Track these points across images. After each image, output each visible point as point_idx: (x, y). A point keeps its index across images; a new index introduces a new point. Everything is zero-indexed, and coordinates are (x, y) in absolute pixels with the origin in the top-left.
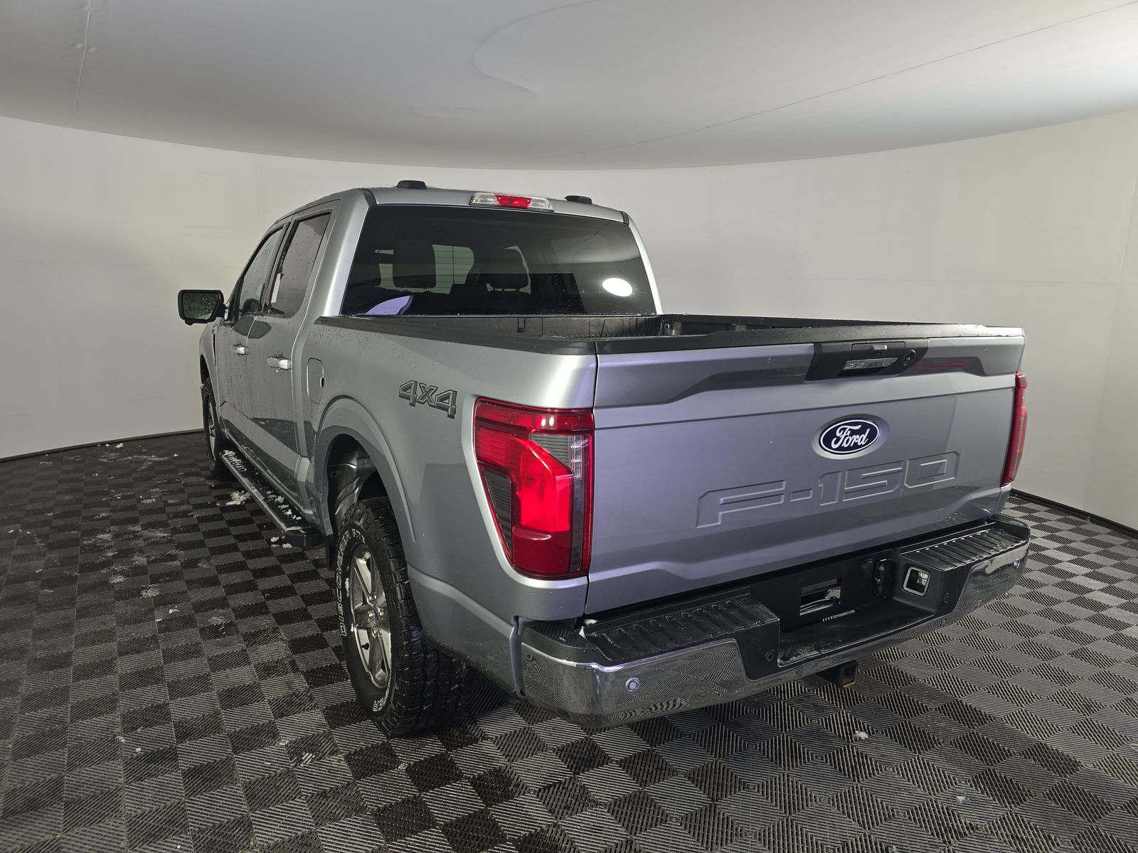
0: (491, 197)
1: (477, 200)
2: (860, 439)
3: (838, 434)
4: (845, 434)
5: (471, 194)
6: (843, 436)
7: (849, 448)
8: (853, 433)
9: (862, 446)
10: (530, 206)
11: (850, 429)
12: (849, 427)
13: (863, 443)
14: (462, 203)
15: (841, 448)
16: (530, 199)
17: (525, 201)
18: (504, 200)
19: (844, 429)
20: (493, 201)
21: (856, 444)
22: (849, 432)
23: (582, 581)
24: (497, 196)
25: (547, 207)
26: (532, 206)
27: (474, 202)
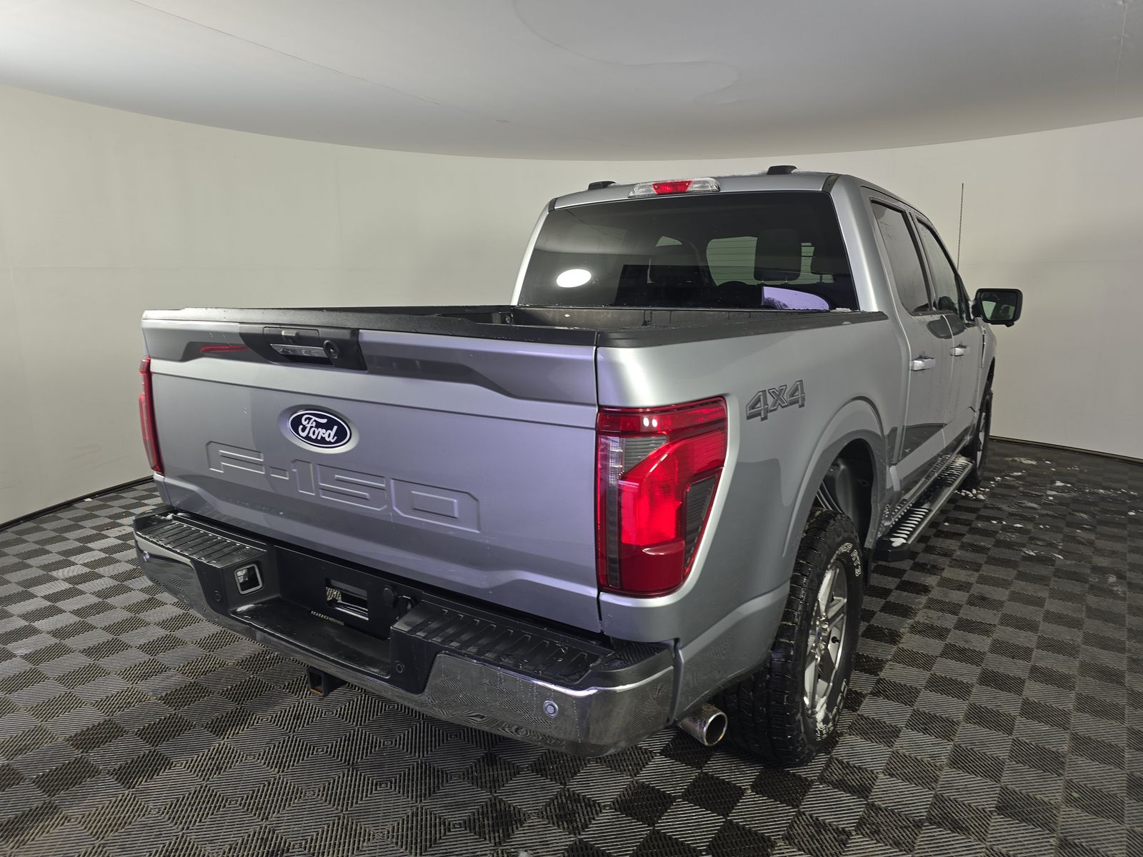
2: (329, 435)
3: (304, 423)
4: (310, 424)
6: (309, 426)
7: (316, 441)
8: (319, 425)
10: (689, 189)
11: (315, 421)
12: (314, 418)
13: (331, 440)
15: (308, 438)
16: (689, 182)
19: (310, 419)
20: (652, 191)
21: (323, 438)
24: (654, 185)
25: (710, 189)
26: (693, 188)
27: (631, 194)
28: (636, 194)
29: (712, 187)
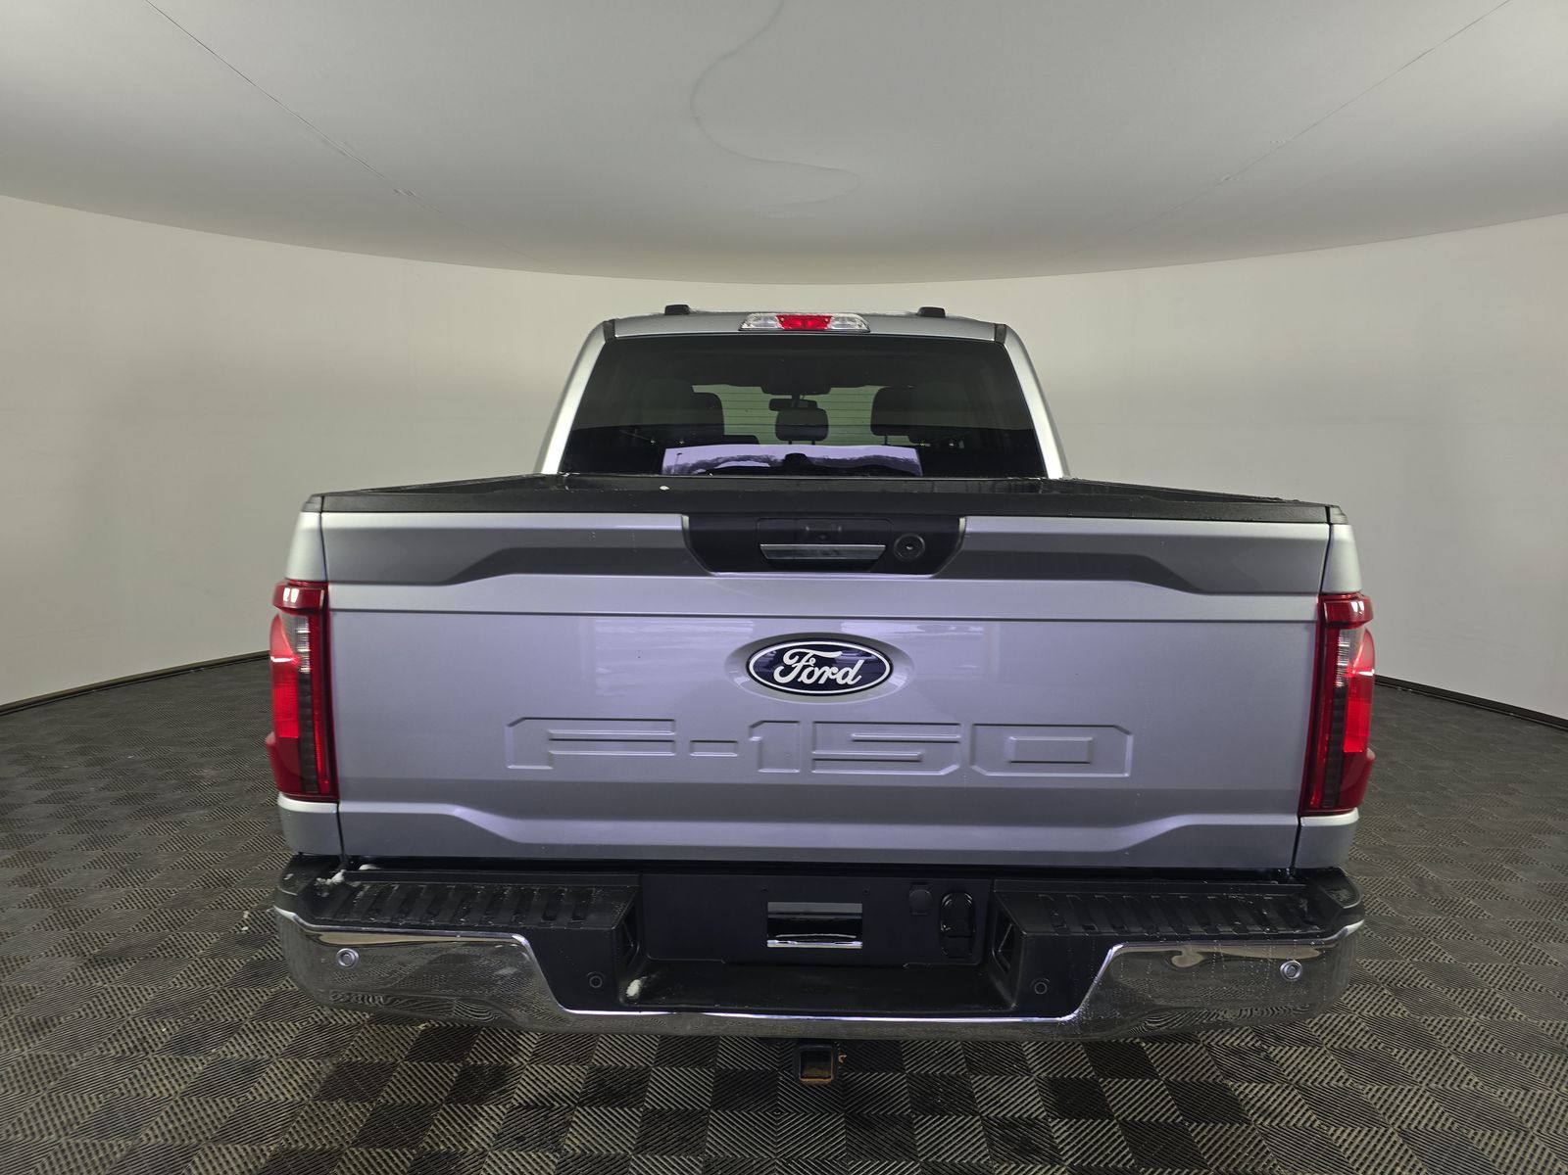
0: (772, 319)
1: (751, 325)
3: (786, 659)
4: (803, 662)
5: (744, 316)
6: (800, 666)
7: (813, 687)
8: (822, 662)
9: (846, 686)
10: (829, 326)
11: (814, 656)
12: (812, 652)
13: (849, 680)
14: (729, 328)
15: (796, 685)
16: (829, 317)
17: (821, 321)
18: (788, 320)
19: (803, 654)
20: (776, 325)
21: (831, 681)
22: (813, 661)
23: (328, 808)
24: (779, 317)
25: (857, 327)
26: (833, 326)
27: (745, 326)
28: (752, 326)
29: (857, 326)
